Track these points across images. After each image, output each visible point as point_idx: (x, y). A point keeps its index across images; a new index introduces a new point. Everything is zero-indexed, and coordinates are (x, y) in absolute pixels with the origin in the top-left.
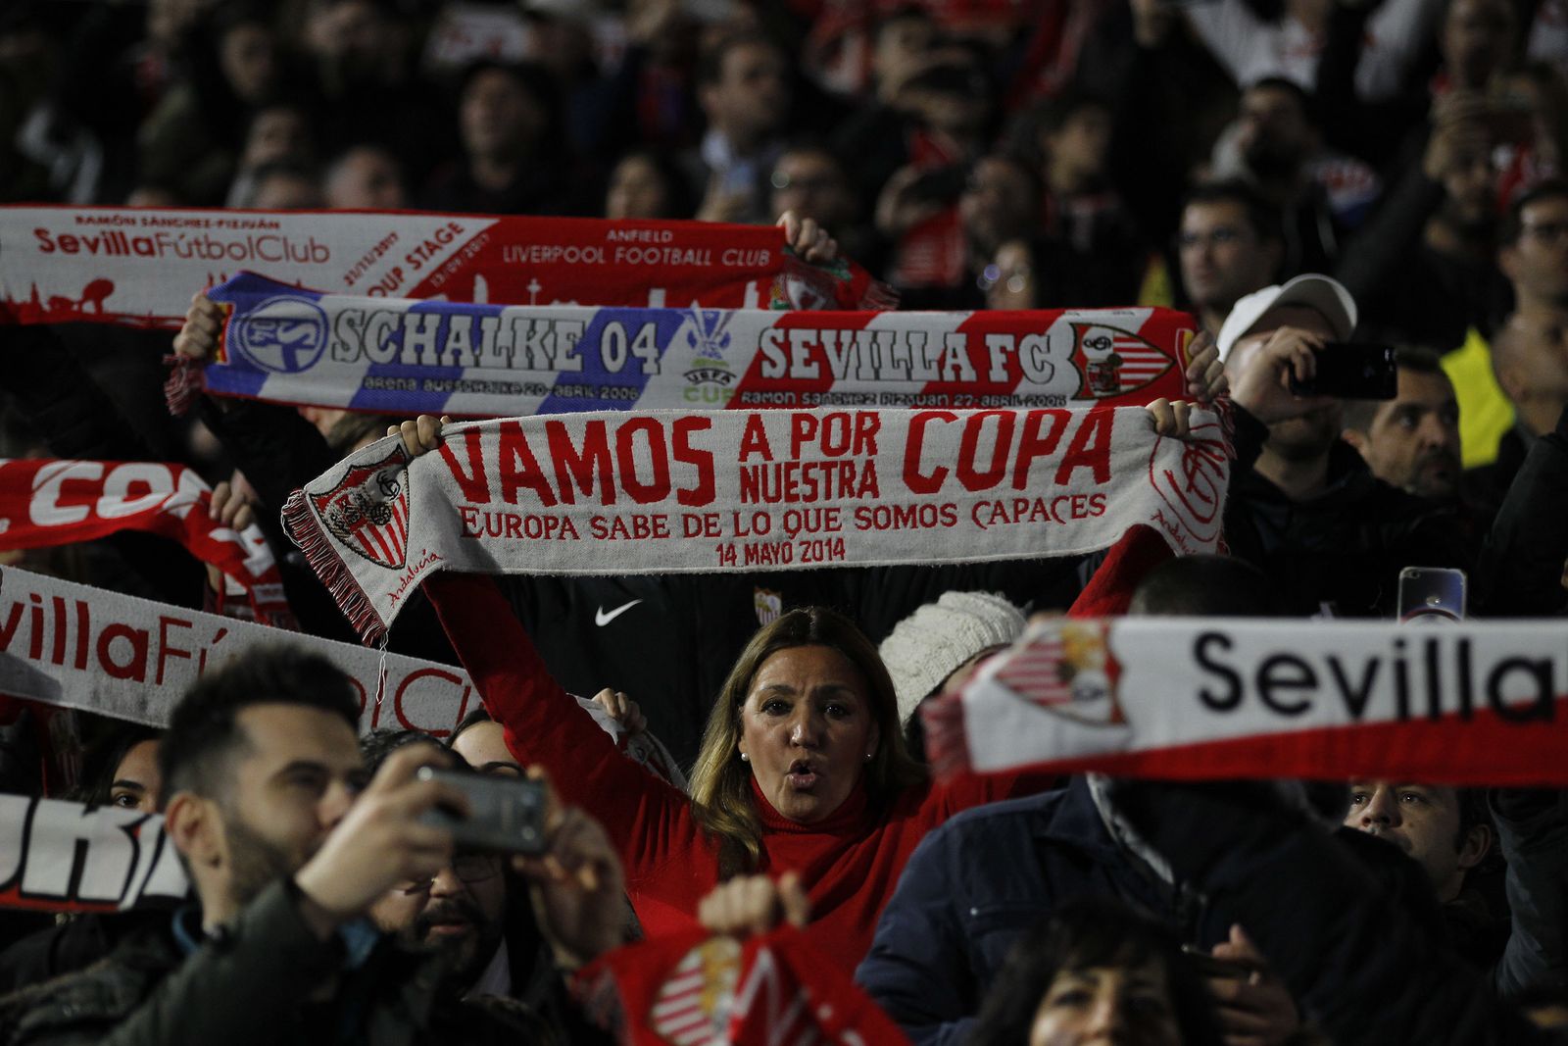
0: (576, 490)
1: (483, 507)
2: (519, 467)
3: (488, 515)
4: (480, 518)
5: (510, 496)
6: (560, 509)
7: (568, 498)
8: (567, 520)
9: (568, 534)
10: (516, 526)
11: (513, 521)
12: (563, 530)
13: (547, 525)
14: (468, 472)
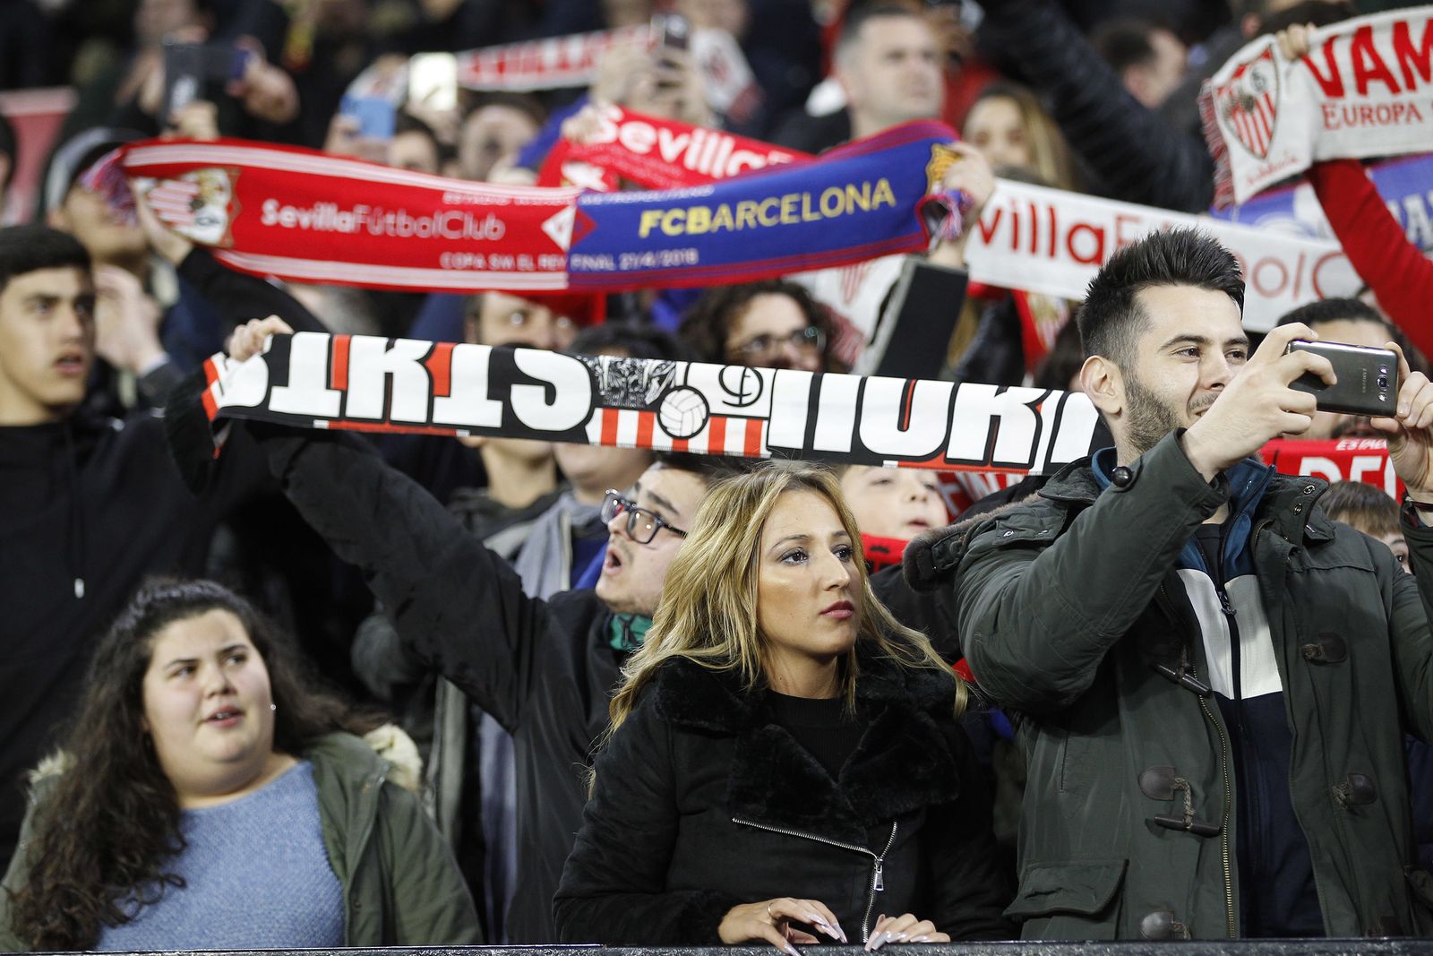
0: (1418, 79)
1: (1340, 102)
2: (1369, 64)
3: (1345, 110)
4: (1339, 113)
5: (1362, 89)
6: (1405, 97)
7: (1411, 85)
8: (1412, 107)
9: (1414, 119)
10: (1369, 116)
11: (1367, 112)
12: (1409, 114)
13: (1395, 112)
14: (1326, 73)
